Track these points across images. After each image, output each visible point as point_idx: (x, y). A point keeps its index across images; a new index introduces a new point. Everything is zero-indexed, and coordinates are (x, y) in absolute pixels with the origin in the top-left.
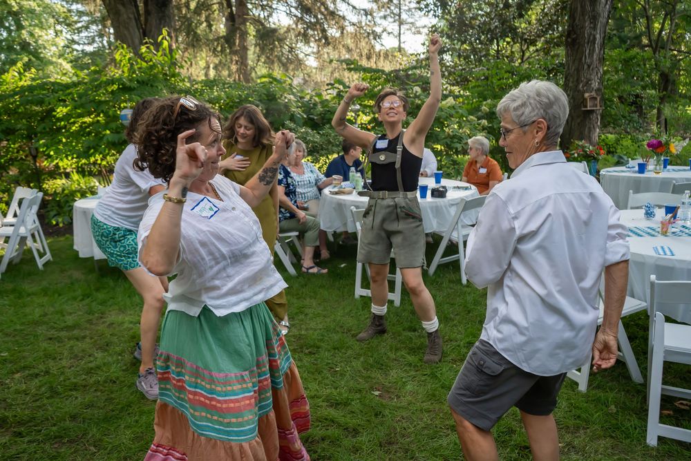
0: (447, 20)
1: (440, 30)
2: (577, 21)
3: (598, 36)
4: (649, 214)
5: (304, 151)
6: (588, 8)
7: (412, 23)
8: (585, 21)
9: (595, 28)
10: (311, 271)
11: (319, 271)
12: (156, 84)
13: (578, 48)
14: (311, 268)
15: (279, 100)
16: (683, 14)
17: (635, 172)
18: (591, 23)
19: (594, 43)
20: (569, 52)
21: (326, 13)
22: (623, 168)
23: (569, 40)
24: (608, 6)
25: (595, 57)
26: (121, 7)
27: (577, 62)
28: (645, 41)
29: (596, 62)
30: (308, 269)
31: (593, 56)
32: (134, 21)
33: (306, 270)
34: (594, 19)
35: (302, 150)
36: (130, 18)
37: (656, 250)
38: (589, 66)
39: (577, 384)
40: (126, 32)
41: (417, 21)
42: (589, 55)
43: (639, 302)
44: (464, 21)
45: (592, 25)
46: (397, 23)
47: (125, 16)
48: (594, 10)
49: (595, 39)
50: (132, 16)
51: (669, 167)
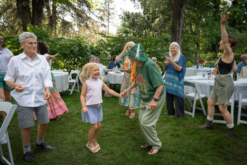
0: (129, 22)
1: (126, 25)
2: (174, 25)
3: (181, 30)
4: (204, 76)
5: (99, 61)
6: (178, 21)
7: (113, 22)
8: (177, 25)
9: (180, 27)
10: (107, 96)
11: (109, 96)
12: (43, 39)
13: (175, 33)
14: (107, 95)
15: (82, 46)
16: (201, 25)
17: (196, 68)
18: (179, 26)
19: (180, 32)
20: (173, 34)
21: (86, 17)
22: (192, 68)
23: (172, 31)
24: (183, 21)
25: (180, 36)
26: (25, 12)
27: (175, 38)
28: (189, 32)
29: (180, 38)
30: (106, 95)
31: (179, 36)
32: (29, 17)
33: (105, 96)
34: (179, 25)
35: (98, 60)
36: (28, 16)
37: (208, 82)
38: (178, 39)
39: (192, 116)
40: (26, 20)
41: (114, 22)
42: (178, 35)
43: (205, 95)
44: (135, 23)
45: (179, 27)
46: (108, 22)
47: (26, 15)
48: (179, 22)
49: (180, 31)
50: (29, 15)
51: (204, 67)
